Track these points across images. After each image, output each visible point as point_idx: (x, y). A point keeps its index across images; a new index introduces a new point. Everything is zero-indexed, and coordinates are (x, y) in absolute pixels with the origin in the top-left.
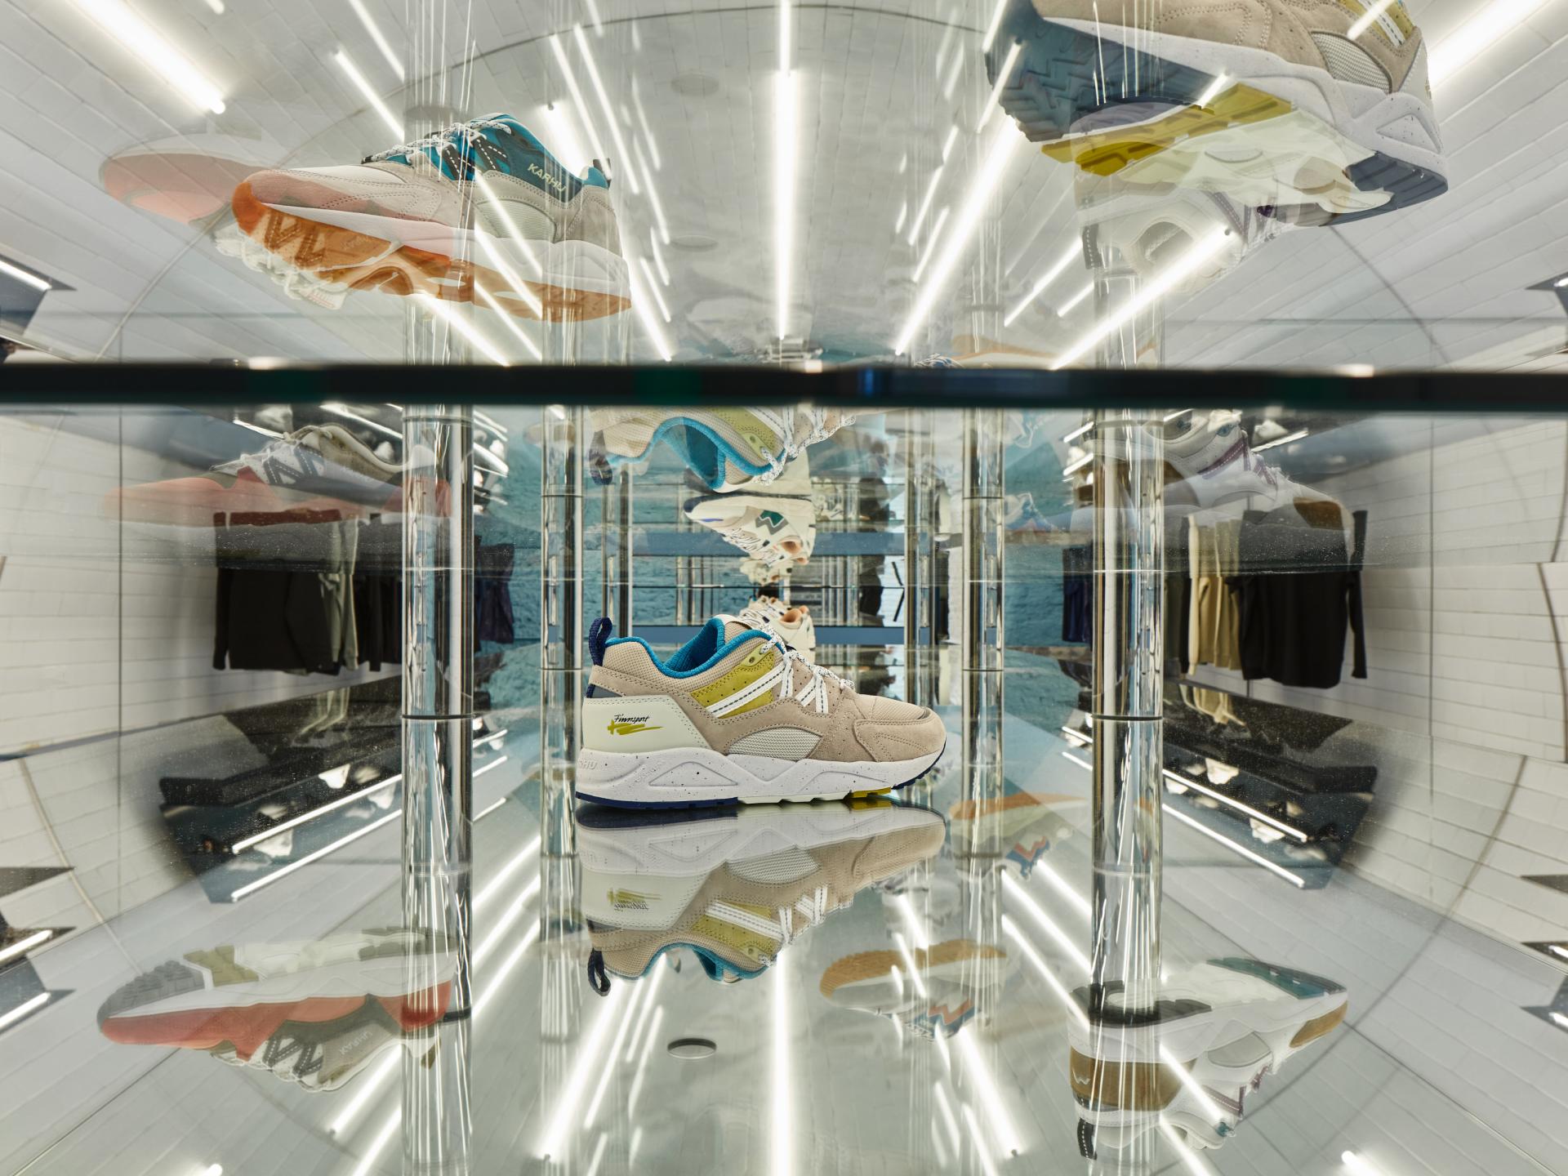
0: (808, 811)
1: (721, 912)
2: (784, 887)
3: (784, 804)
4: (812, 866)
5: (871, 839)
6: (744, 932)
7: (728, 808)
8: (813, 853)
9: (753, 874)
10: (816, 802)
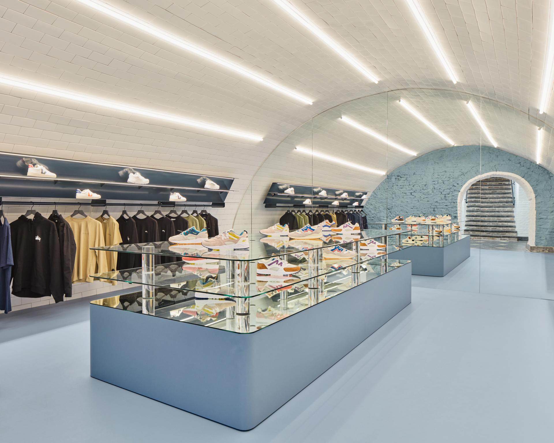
0: (215, 300)
1: (206, 309)
2: (213, 307)
3: (212, 299)
4: (216, 305)
5: (222, 303)
6: (208, 311)
7: (207, 299)
8: (216, 304)
9: (209, 305)
10: (216, 299)
